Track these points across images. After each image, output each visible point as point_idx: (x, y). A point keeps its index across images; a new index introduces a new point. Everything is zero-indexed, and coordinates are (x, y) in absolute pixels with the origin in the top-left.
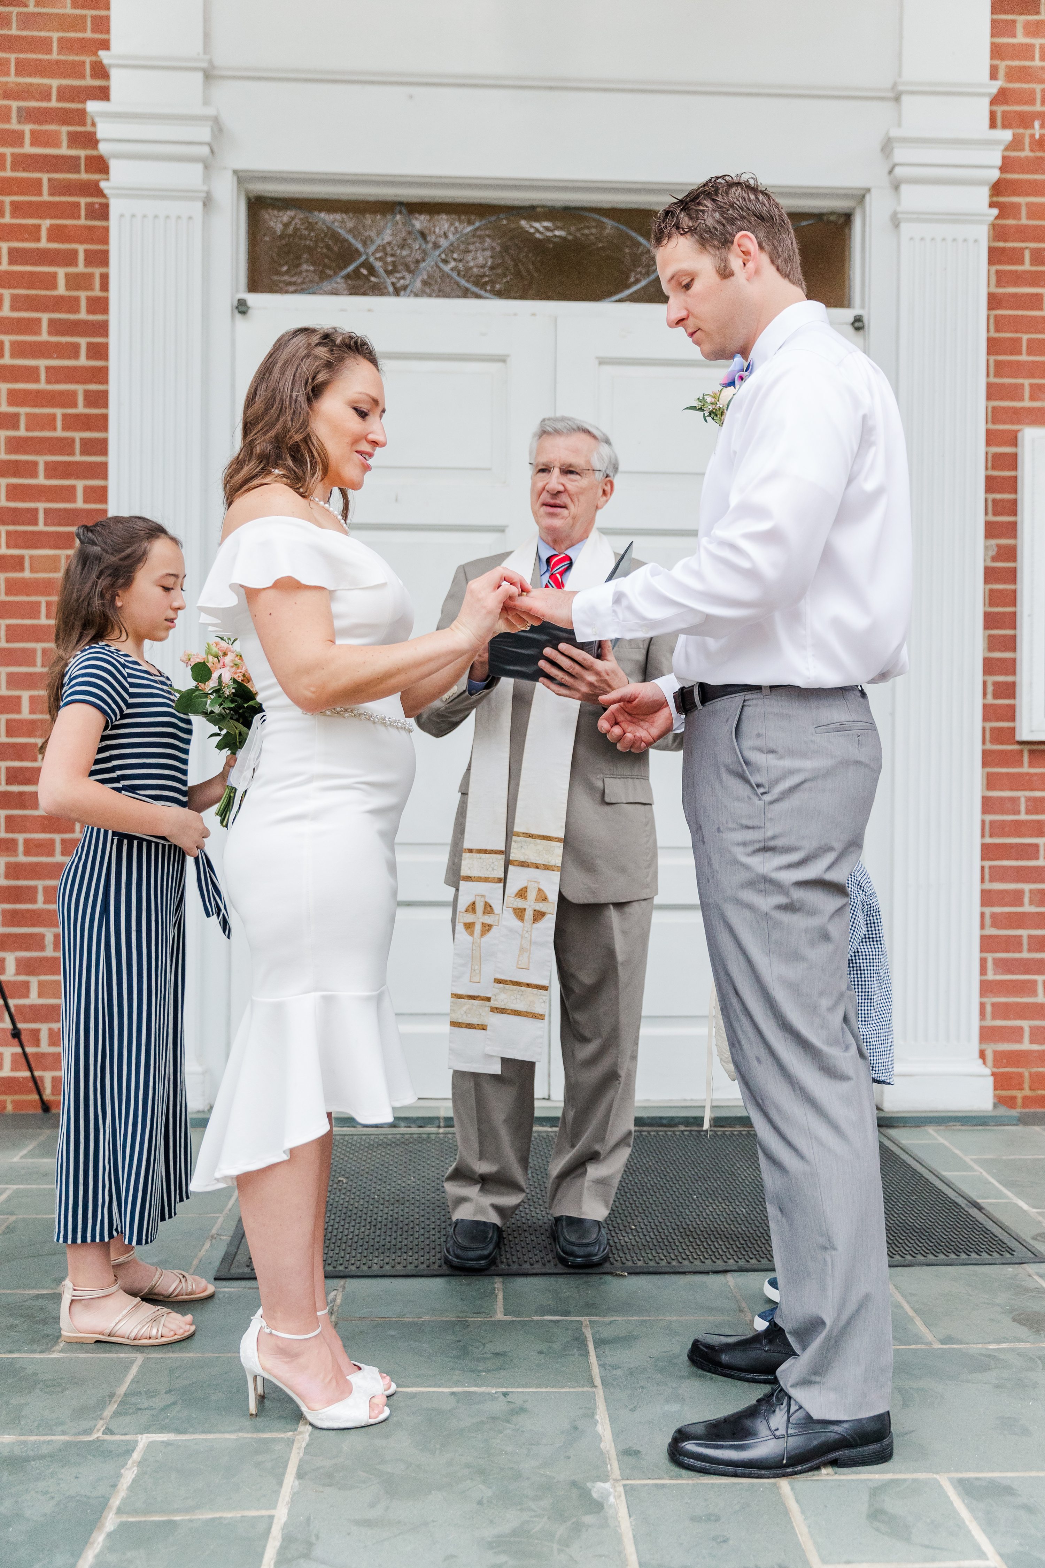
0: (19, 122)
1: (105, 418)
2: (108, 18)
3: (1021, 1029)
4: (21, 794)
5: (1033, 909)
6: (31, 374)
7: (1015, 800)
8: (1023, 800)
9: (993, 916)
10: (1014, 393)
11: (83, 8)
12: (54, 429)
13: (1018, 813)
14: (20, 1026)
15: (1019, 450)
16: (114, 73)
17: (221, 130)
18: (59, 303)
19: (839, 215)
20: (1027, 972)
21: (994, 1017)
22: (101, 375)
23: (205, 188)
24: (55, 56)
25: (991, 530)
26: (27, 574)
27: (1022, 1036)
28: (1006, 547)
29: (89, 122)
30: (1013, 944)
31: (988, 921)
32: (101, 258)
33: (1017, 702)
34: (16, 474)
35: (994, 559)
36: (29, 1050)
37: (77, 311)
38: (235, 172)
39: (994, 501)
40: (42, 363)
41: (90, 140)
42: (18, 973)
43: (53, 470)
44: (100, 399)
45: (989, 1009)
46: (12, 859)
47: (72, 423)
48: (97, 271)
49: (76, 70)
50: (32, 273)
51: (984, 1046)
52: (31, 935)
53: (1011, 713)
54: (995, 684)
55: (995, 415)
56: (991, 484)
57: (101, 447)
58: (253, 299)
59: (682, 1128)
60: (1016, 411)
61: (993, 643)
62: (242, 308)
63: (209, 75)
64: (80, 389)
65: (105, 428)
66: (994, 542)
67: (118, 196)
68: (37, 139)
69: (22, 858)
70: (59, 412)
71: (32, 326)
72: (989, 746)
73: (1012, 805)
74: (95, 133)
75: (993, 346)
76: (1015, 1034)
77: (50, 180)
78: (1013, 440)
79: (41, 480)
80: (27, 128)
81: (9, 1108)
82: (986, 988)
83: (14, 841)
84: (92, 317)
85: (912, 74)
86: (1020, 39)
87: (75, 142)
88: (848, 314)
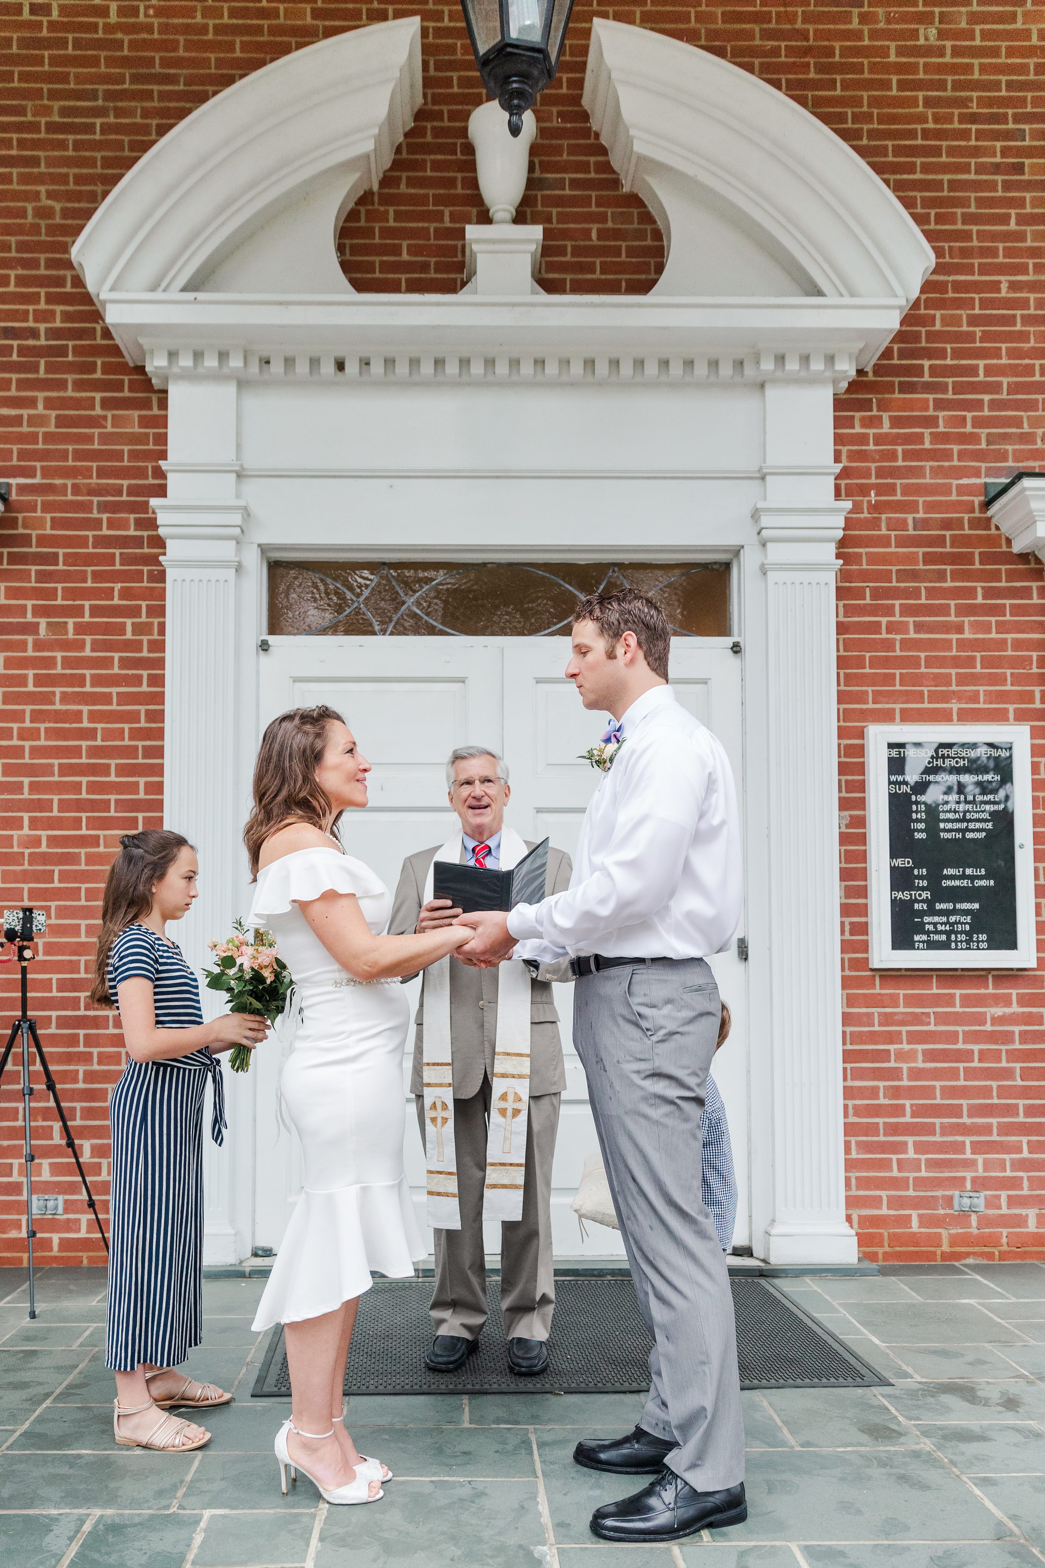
0: (99, 512)
1: (162, 730)
2: (166, 434)
3: (881, 1197)
4: (96, 1017)
5: (887, 1102)
6: (106, 699)
7: (870, 1015)
8: (876, 1015)
9: (855, 1107)
10: (861, 698)
11: (147, 427)
12: (123, 739)
13: (873, 1025)
14: (94, 1197)
15: (865, 742)
16: (170, 476)
17: (249, 515)
18: (129, 645)
19: (721, 564)
20: (883, 1152)
21: (858, 1188)
22: (159, 698)
23: (237, 559)
24: (126, 463)
25: (844, 804)
26: (101, 849)
27: (881, 1203)
28: (857, 816)
29: (150, 511)
30: (872, 1129)
31: (851, 1111)
32: (160, 611)
33: (869, 938)
34: (94, 774)
35: (847, 826)
36: (100, 1216)
37: (140, 650)
38: (259, 545)
39: (846, 781)
40: (114, 690)
41: (152, 524)
42: (92, 1157)
43: (122, 770)
44: (158, 716)
45: (853, 1181)
46: (88, 1068)
47: (136, 734)
48: (156, 621)
49: (141, 473)
50: (107, 623)
51: (850, 1212)
52: (102, 1126)
53: (864, 947)
54: (851, 923)
55: (845, 715)
56: (843, 769)
57: (159, 752)
58: (272, 639)
59: (609, 1278)
60: (862, 711)
61: (849, 892)
62: (264, 646)
63: (239, 476)
64: (142, 709)
65: (162, 738)
66: (846, 813)
67: (172, 566)
68: (111, 525)
69: (96, 1067)
70: (126, 727)
71: (107, 663)
72: (847, 973)
73: (868, 1019)
74: (156, 519)
75: (842, 662)
76: (876, 1202)
77: (121, 554)
78: (860, 734)
79: (113, 778)
80: (104, 516)
81: (85, 1262)
82: (850, 1165)
83: (91, 1054)
84: (151, 655)
85: (773, 460)
86: (858, 429)
87: (140, 525)
88: (728, 641)
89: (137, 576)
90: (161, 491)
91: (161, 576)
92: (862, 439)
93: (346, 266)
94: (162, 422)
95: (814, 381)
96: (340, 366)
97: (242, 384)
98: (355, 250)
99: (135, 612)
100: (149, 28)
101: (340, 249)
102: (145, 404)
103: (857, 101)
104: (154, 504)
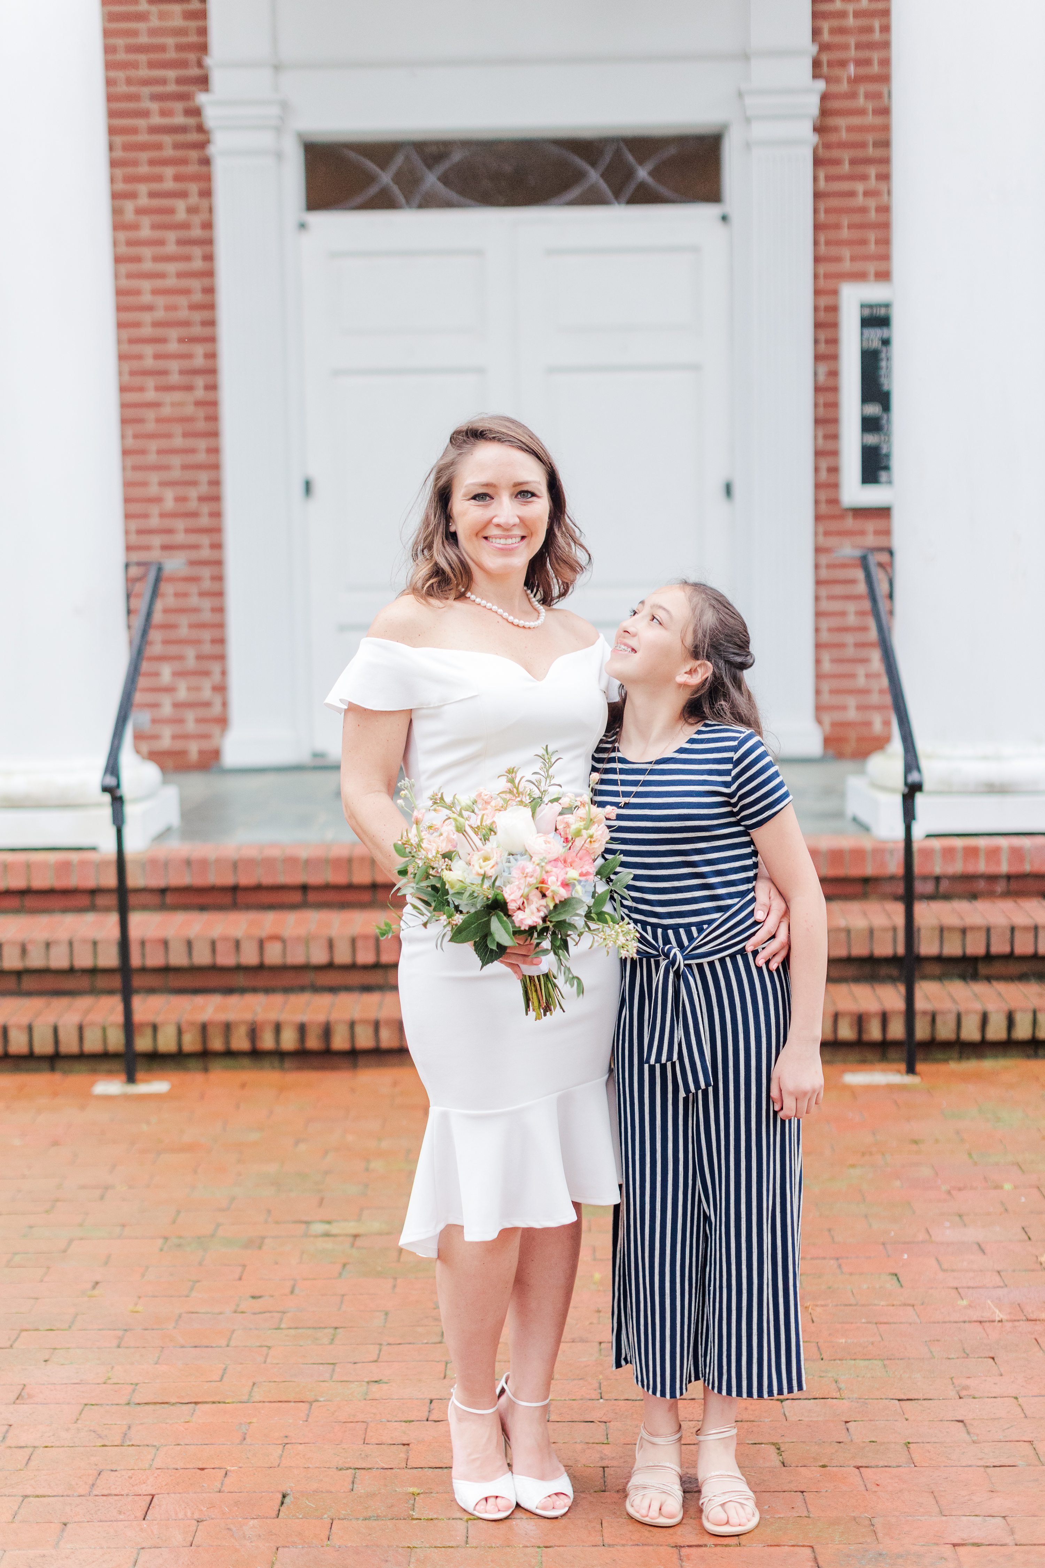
0: (150, 102)
1: (214, 304)
2: (206, 27)
6: (165, 274)
8: (848, 546)
10: (839, 259)
11: (188, 21)
15: (839, 300)
16: (212, 69)
17: (287, 107)
18: (181, 225)
19: (716, 135)
22: (211, 274)
23: (277, 146)
24: (171, 55)
25: (818, 358)
28: (831, 370)
29: (197, 100)
31: (820, 630)
32: (207, 193)
33: (840, 478)
34: (158, 343)
35: (821, 378)
37: (193, 229)
38: (296, 132)
40: (173, 266)
41: (196, 112)
42: (172, 679)
44: (210, 290)
47: (193, 307)
48: (204, 203)
49: (182, 64)
50: (162, 206)
53: (838, 486)
55: (820, 277)
56: (818, 325)
57: (212, 323)
58: (310, 217)
60: (839, 272)
61: (821, 437)
62: (303, 226)
63: (277, 68)
64: (196, 283)
65: (215, 310)
66: (820, 366)
67: (217, 153)
68: (163, 113)
70: (185, 300)
71: (164, 242)
74: (202, 113)
75: (819, 227)
77: (171, 141)
78: (835, 293)
80: (155, 106)
82: (820, 677)
84: (202, 234)
85: (757, 41)
87: (188, 113)
88: (716, 210)
89: (188, 161)
90: (203, 82)
91: (206, 162)
92: (843, 16)
94: (203, 15)
104: (202, 99)
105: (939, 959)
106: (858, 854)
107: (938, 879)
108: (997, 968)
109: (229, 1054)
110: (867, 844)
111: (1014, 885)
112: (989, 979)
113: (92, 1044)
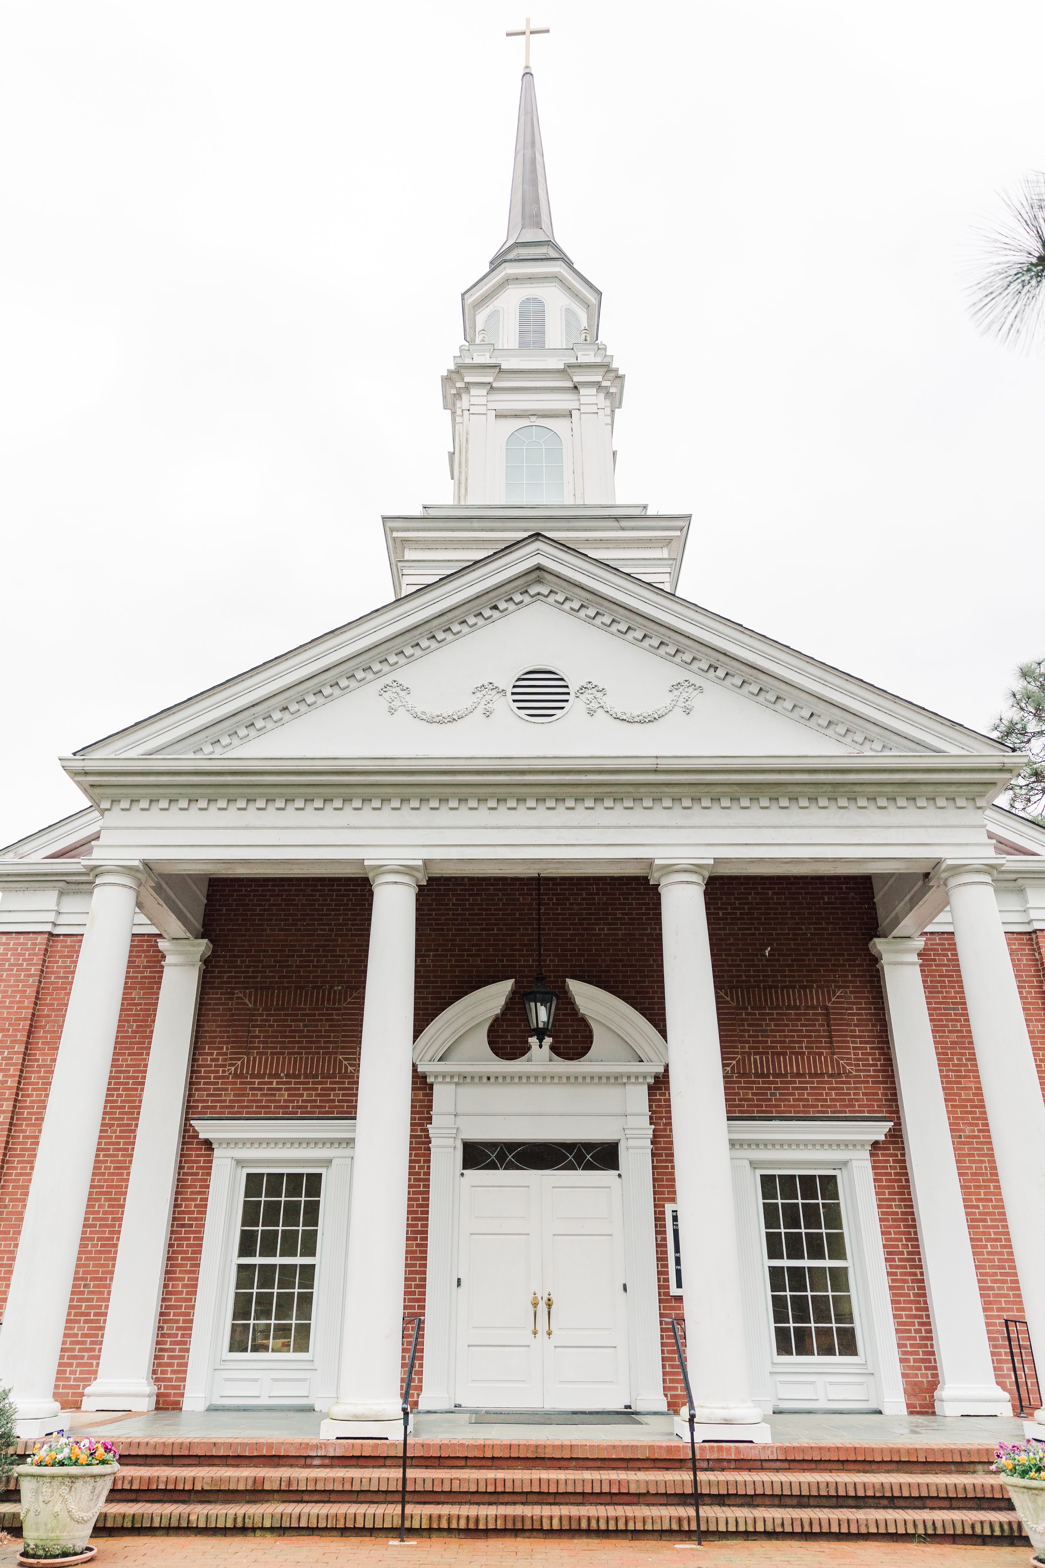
2: (432, 1099)
8: (673, 1314)
9: (666, 1350)
10: (663, 1193)
11: (425, 1097)
12: (414, 1207)
13: (672, 1318)
15: (665, 1209)
16: (433, 1116)
17: (458, 1129)
19: (615, 1145)
20: (678, 1369)
21: (669, 1383)
22: (427, 1193)
23: (454, 1144)
24: (418, 1109)
25: (657, 1233)
27: (678, 1389)
28: (663, 1237)
29: (425, 1125)
30: (673, 1359)
31: (666, 1352)
32: (428, 1161)
33: (669, 1284)
35: (659, 1241)
37: (420, 1175)
38: (461, 1139)
39: (658, 1224)
40: (411, 1190)
41: (426, 1130)
43: (413, 1219)
44: (427, 1199)
45: (666, 1380)
47: (418, 1206)
48: (426, 1164)
49: (423, 1113)
51: (665, 1393)
53: (668, 1287)
54: (662, 1278)
55: (658, 1199)
56: (656, 1219)
57: (426, 1212)
58: (465, 1172)
60: (664, 1197)
61: (661, 1266)
62: (462, 1175)
63: (456, 1116)
64: (420, 1196)
66: (658, 1236)
67: (433, 1148)
70: (415, 1203)
72: (661, 1297)
73: (670, 1315)
75: (654, 1180)
76: (676, 1389)
77: (415, 1141)
78: (663, 1206)
79: (410, 1222)
82: (664, 1374)
85: (630, 1110)
86: (658, 1097)
87: (422, 1130)
88: (616, 1172)
89: (420, 1149)
90: (429, 1120)
91: (429, 1149)
92: (660, 1100)
93: (490, 1043)
94: (432, 1095)
95: (640, 1083)
96: (489, 1078)
97: (457, 1084)
98: (493, 1037)
99: (419, 1161)
100: (429, 966)
101: (488, 1036)
102: (425, 1089)
103: (653, 987)
104: (429, 1126)
105: (709, 1495)
106: (677, 1448)
107: (708, 1460)
108: (732, 1501)
109: (440, 1530)
110: (681, 1444)
111: (739, 1465)
112: (729, 1506)
113: (388, 1525)
